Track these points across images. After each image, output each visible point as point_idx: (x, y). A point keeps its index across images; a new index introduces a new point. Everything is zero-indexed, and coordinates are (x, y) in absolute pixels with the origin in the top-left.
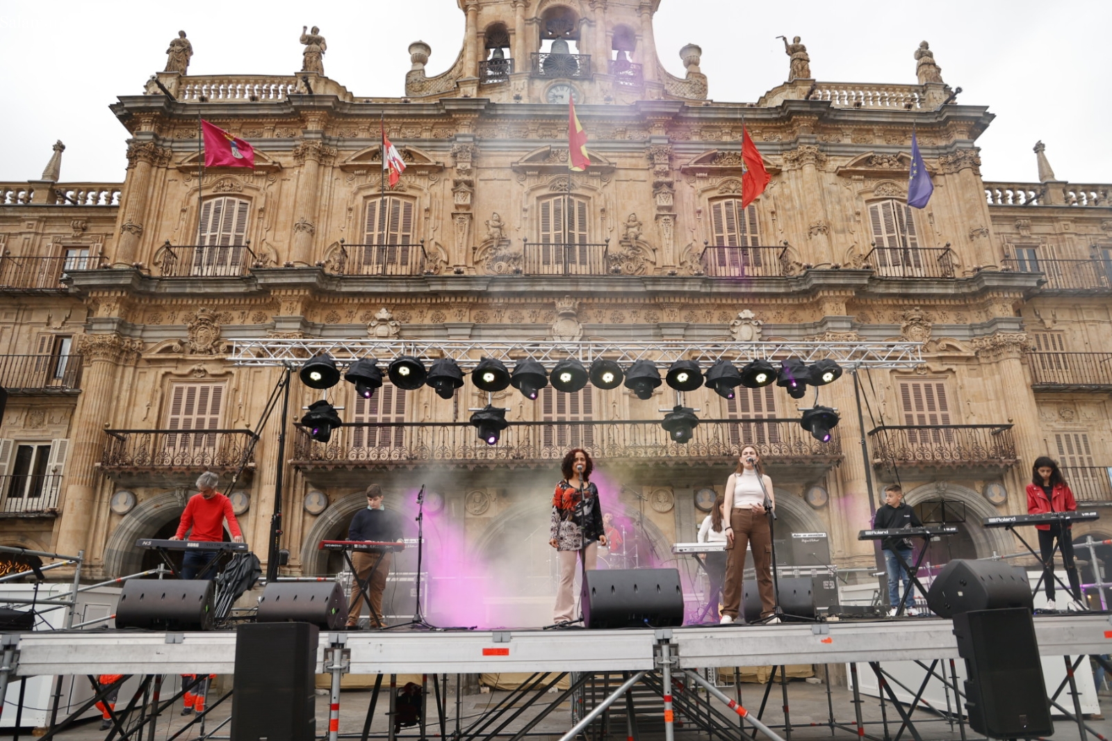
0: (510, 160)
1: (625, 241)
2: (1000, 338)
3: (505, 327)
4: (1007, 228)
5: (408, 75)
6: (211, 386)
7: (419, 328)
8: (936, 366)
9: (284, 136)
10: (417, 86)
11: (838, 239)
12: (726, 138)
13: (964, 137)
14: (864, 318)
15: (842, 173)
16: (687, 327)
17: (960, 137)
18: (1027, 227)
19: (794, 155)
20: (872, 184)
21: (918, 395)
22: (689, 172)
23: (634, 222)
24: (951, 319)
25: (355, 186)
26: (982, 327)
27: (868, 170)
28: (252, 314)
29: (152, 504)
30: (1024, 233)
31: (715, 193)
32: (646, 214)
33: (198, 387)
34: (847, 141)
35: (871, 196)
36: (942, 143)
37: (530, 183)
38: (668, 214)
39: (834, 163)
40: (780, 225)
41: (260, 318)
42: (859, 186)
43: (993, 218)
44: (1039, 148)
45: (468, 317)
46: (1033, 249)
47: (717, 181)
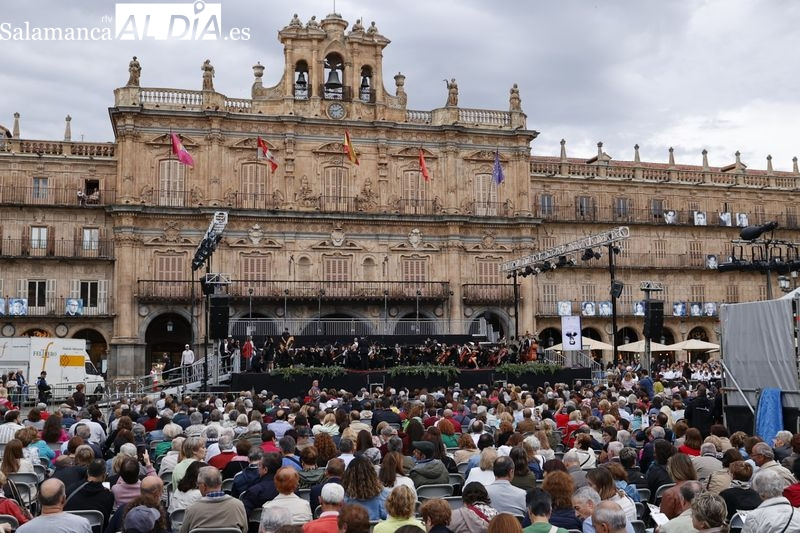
0: (311, 146)
1: (364, 191)
2: (523, 245)
3: (310, 233)
4: (539, 186)
5: (254, 86)
6: (177, 258)
7: (272, 233)
8: (495, 256)
9: (199, 127)
10: (259, 93)
11: (460, 192)
12: (414, 139)
13: (524, 144)
14: (467, 232)
15: (466, 160)
16: (390, 236)
17: (522, 144)
18: (548, 186)
19: (444, 149)
20: (479, 165)
21: (486, 268)
22: (395, 157)
23: (368, 182)
24: (505, 234)
25: (237, 158)
26: (517, 238)
27: (478, 159)
28: (194, 223)
29: (156, 312)
30: (547, 189)
31: (407, 168)
32: (375, 179)
33: (171, 258)
34: (470, 142)
35: (478, 171)
36: (514, 145)
37: (321, 160)
38: (383, 180)
39: (464, 153)
40: (435, 185)
41: (196, 225)
42: (473, 166)
43: (532, 181)
44: (563, 142)
45: (293, 228)
46: (549, 197)
47: (408, 162)
